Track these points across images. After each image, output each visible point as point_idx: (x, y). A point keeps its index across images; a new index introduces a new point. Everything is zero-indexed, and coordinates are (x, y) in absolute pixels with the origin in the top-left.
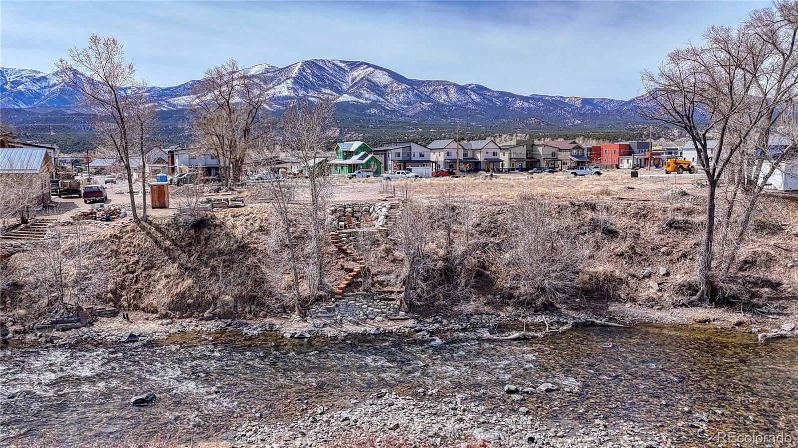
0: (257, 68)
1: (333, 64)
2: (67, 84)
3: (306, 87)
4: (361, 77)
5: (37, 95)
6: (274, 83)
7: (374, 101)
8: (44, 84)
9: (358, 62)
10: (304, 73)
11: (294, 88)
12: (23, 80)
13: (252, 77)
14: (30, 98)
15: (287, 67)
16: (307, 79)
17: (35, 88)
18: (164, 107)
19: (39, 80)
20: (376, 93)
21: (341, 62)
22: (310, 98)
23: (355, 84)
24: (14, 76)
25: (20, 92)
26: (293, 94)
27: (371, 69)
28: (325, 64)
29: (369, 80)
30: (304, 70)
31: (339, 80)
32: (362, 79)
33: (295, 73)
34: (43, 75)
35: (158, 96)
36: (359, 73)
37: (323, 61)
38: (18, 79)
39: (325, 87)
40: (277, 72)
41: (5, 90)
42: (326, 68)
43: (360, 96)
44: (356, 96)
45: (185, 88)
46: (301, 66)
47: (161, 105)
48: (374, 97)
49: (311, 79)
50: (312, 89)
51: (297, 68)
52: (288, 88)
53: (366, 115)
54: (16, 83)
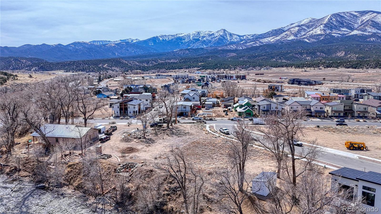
0: (305, 20)
1: (350, 14)
2: (221, 36)
3: (331, 28)
4: (367, 19)
5: (210, 42)
6: (313, 27)
7: (374, 33)
8: (213, 36)
9: (366, 11)
10: (331, 21)
11: (324, 30)
12: (206, 36)
13: (302, 25)
14: (207, 43)
15: (322, 18)
16: (333, 24)
17: (209, 38)
18: (258, 44)
19: (211, 35)
20: (377, 28)
21: (356, 12)
22: (333, 34)
23: (363, 24)
24: (203, 34)
25: (204, 41)
26: (323, 33)
27: (375, 14)
28: (345, 15)
29: (372, 21)
30: (331, 19)
31: (353, 22)
32: (368, 20)
33: (326, 20)
34: (213, 33)
35: (256, 39)
36: (366, 18)
37: (344, 13)
38: (204, 35)
39: (343, 27)
40: (316, 22)
41: (199, 40)
42: (345, 16)
43: (365, 30)
44: (362, 31)
45: (268, 34)
46: (330, 17)
47: (256, 43)
48: (374, 31)
49: (335, 23)
50: (335, 29)
51: (327, 18)
52: (320, 29)
53: (367, 42)
54: (203, 37)
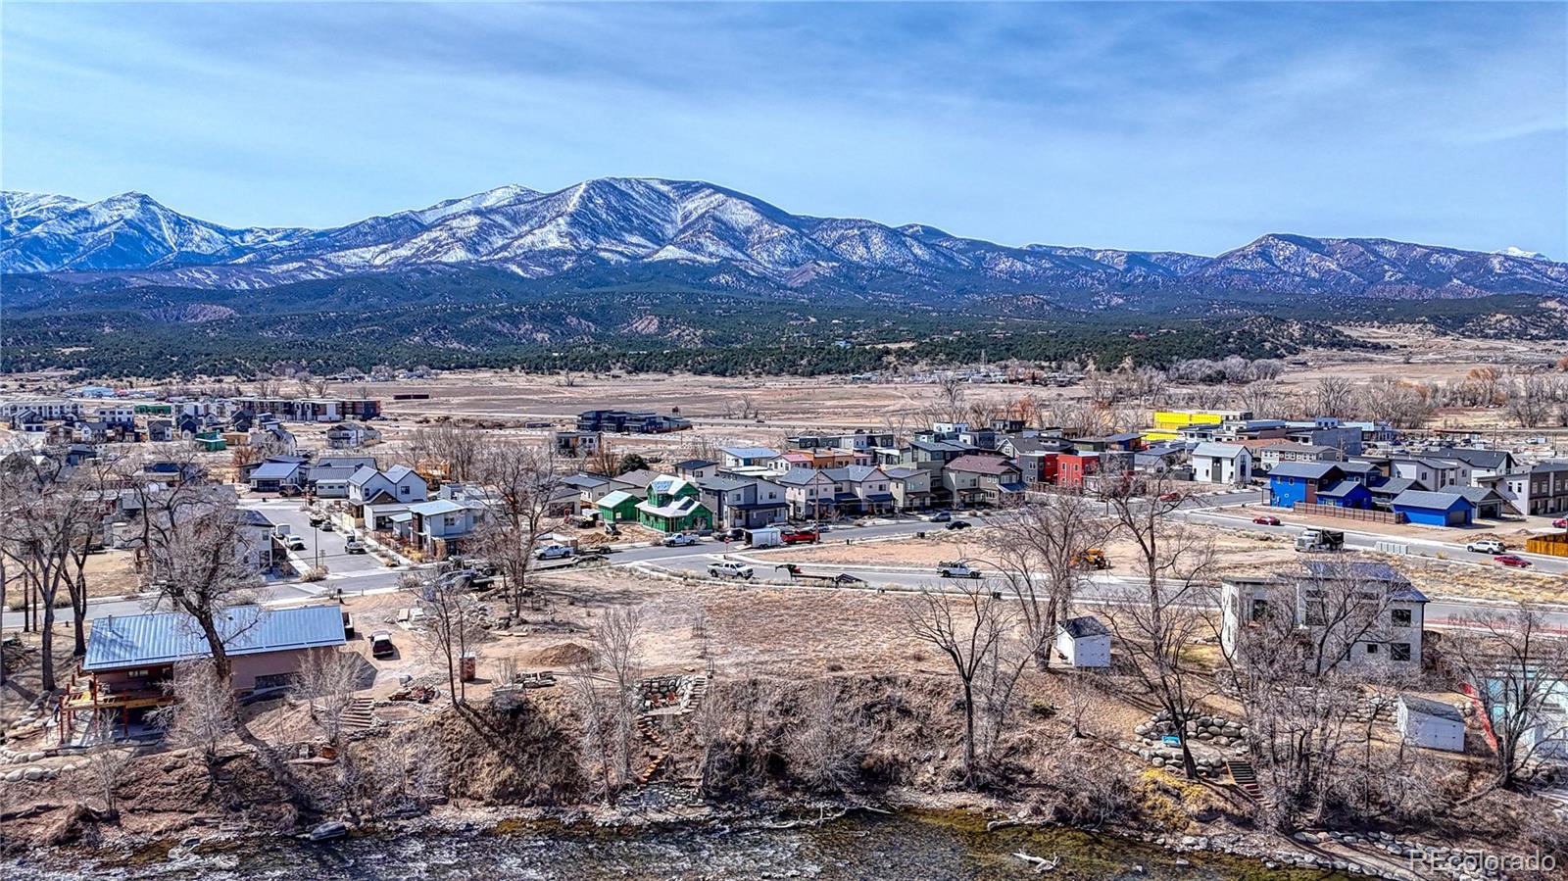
0: (499, 193)
1: (647, 186)
2: (129, 223)
3: (594, 232)
4: (700, 212)
5: (70, 246)
6: (533, 223)
7: (726, 259)
8: (83, 223)
9: (694, 183)
10: (591, 205)
11: (571, 234)
12: (42, 216)
13: (491, 210)
14: (55, 250)
15: (559, 193)
16: (597, 216)
17: (66, 231)
18: (318, 270)
19: (73, 215)
20: (731, 244)
21: (663, 182)
22: (602, 254)
23: (689, 226)
24: (25, 208)
25: (37, 239)
26: (568, 246)
27: (721, 197)
28: (632, 187)
29: (715, 219)
30: (590, 198)
31: (658, 217)
32: (702, 216)
33: (573, 204)
34: (82, 205)
35: (306, 249)
36: (697, 205)
37: (627, 181)
38: (32, 213)
39: (630, 232)
40: (539, 203)
41: (7, 235)
42: (633, 194)
43: (698, 249)
44: (690, 250)
45: (358, 233)
46: (586, 191)
47: (312, 266)
48: (725, 251)
49: (604, 216)
50: (606, 235)
51: (577, 195)
52: (559, 233)
53: (710, 286)
54: (28, 222)
